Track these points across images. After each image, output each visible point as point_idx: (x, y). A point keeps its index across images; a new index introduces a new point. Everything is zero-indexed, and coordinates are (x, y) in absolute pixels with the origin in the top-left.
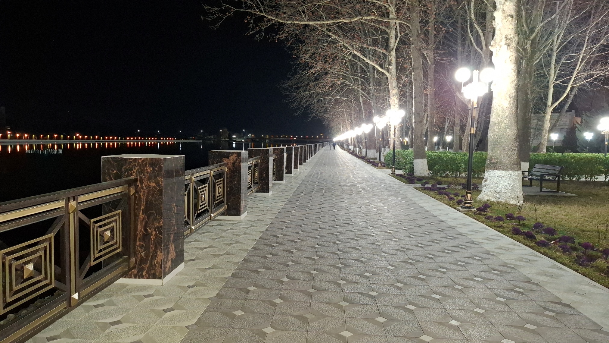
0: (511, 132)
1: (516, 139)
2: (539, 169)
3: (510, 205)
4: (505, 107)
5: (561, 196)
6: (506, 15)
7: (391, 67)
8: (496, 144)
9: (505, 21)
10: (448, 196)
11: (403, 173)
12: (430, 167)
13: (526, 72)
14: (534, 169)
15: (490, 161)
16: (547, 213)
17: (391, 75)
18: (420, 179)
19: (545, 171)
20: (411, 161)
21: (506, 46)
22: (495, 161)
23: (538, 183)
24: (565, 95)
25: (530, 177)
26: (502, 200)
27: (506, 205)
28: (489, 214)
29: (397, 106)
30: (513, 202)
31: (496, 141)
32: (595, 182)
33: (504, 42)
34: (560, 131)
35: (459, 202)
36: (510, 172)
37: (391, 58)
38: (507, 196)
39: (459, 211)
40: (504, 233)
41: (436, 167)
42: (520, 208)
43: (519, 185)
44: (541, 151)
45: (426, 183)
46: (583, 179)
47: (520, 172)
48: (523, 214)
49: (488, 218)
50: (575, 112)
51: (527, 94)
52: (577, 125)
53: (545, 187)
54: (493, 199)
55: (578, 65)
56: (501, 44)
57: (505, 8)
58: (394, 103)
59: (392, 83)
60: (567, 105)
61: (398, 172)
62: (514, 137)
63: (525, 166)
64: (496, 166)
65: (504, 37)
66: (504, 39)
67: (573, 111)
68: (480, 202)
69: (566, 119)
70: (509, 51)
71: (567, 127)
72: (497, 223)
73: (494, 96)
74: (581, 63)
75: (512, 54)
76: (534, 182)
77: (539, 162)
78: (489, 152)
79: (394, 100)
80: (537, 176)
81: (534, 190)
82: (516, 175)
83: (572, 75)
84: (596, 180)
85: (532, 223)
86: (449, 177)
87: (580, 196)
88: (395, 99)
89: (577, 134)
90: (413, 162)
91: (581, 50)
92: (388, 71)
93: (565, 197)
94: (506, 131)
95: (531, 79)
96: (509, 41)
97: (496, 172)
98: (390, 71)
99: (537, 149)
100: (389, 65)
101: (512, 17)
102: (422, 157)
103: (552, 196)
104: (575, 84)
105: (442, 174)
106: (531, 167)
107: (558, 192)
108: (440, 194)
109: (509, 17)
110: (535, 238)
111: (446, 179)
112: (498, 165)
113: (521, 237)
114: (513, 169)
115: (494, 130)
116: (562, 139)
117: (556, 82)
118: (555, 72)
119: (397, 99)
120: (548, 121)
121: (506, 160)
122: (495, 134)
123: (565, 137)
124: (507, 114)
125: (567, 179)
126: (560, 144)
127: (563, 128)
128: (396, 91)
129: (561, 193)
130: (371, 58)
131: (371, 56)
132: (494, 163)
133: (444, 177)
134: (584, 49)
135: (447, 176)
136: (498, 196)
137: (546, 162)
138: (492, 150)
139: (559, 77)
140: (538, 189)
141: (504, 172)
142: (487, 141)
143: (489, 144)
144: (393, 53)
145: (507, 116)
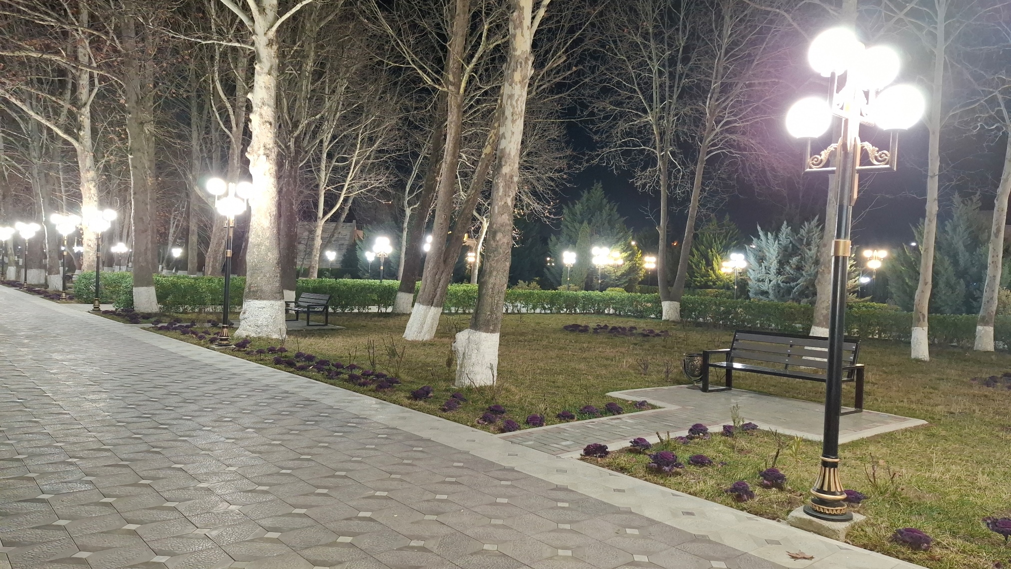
0: (272, 256)
1: (278, 263)
2: (307, 298)
3: (272, 339)
4: (265, 227)
5: (328, 330)
6: (264, 120)
7: (82, 133)
8: (255, 269)
9: (263, 127)
10: (196, 335)
11: (114, 309)
12: (161, 298)
13: (290, 176)
14: (300, 299)
15: (249, 289)
16: (311, 345)
17: (83, 146)
18: (147, 317)
19: (313, 301)
20: (129, 289)
21: (265, 157)
22: (254, 289)
23: (305, 316)
24: (338, 206)
25: (296, 309)
26: (263, 335)
27: (268, 340)
28: (248, 350)
29: (96, 198)
30: (275, 336)
31: (256, 265)
32: (368, 313)
33: (262, 151)
34: (339, 249)
35: (212, 341)
36: (273, 302)
37: (81, 119)
38: (269, 330)
39: (214, 349)
40: (266, 364)
41: (170, 298)
42: (283, 341)
43: (282, 317)
44: (312, 276)
45: (158, 322)
46: (356, 311)
47: (282, 302)
48: (286, 346)
49: (248, 353)
50: (357, 223)
51: (292, 204)
52: (358, 242)
53: (312, 321)
54: (253, 335)
55: (352, 170)
56: (259, 152)
57: (263, 112)
58: (90, 193)
59: (84, 161)
60: (344, 216)
61: (103, 307)
62: (275, 262)
63: (290, 295)
64: (257, 295)
65: (262, 145)
66: (262, 148)
67: (354, 221)
68: (238, 338)
69: (345, 231)
70: (268, 163)
71: (347, 242)
72: (258, 356)
73: (253, 212)
74: (355, 167)
75: (271, 166)
76: (301, 316)
77: (307, 290)
78: (248, 278)
79: (89, 190)
80: (304, 307)
81: (301, 324)
82: (279, 305)
83: (345, 181)
84: (370, 311)
85: (294, 354)
86: (189, 313)
87: (348, 329)
88: (91, 186)
89: (358, 253)
90: (131, 293)
91: (354, 151)
92: (77, 140)
93: (332, 330)
94: (267, 255)
95: (295, 186)
96: (268, 152)
97: (257, 302)
98: (80, 140)
99: (307, 273)
100: (79, 129)
101: (271, 124)
102: (148, 284)
103: (319, 330)
104: (350, 192)
105: (178, 308)
106: (298, 296)
107: (326, 325)
108: (184, 333)
109: (268, 124)
110: (295, 365)
111: (185, 316)
112: (259, 294)
113: (282, 366)
114: (275, 299)
115: (254, 252)
116: (341, 259)
117: (328, 188)
118: (326, 175)
119: (94, 186)
120: (320, 237)
121: (267, 288)
122: (254, 257)
123: (344, 255)
124: (268, 234)
125: (339, 310)
126: (338, 266)
127: (343, 244)
128: (92, 174)
129: (330, 326)
130: (34, 106)
131: (34, 103)
132: (253, 291)
133: (181, 313)
134: (357, 152)
135: (185, 312)
136: (259, 331)
137: (316, 290)
138: (251, 276)
139: (331, 182)
140: (305, 323)
141: (265, 302)
142: (246, 264)
143: (248, 269)
144: (86, 110)
145: (268, 238)
